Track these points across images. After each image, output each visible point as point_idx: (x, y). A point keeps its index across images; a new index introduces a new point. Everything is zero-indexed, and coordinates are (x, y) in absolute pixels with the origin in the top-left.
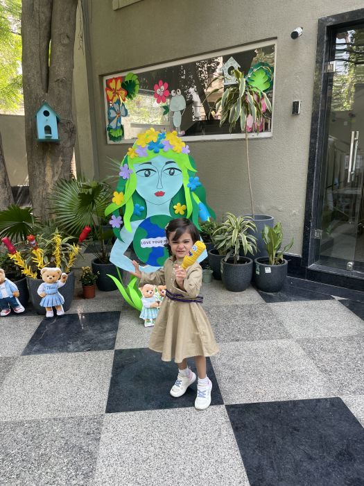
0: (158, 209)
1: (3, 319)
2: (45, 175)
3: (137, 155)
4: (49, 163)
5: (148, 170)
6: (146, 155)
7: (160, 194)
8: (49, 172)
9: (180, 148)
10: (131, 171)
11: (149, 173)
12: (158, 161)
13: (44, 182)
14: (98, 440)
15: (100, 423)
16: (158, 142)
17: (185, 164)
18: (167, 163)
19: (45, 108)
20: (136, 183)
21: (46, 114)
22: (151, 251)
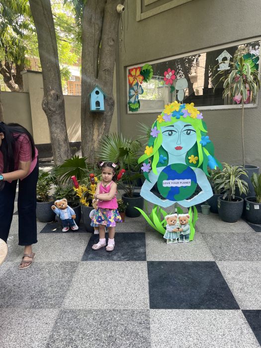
0: (177, 159)
1: (64, 234)
2: (93, 135)
3: (164, 121)
4: (96, 127)
5: (171, 131)
6: (170, 120)
7: (178, 148)
8: (96, 133)
9: (196, 115)
10: (159, 132)
11: (172, 133)
12: (179, 124)
13: (93, 139)
14: (149, 328)
15: (147, 316)
16: (180, 111)
17: (199, 127)
18: (185, 126)
19: (97, 89)
20: (162, 140)
21: (97, 93)
22: (170, 190)
